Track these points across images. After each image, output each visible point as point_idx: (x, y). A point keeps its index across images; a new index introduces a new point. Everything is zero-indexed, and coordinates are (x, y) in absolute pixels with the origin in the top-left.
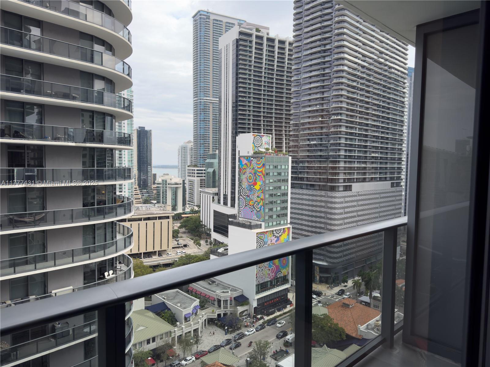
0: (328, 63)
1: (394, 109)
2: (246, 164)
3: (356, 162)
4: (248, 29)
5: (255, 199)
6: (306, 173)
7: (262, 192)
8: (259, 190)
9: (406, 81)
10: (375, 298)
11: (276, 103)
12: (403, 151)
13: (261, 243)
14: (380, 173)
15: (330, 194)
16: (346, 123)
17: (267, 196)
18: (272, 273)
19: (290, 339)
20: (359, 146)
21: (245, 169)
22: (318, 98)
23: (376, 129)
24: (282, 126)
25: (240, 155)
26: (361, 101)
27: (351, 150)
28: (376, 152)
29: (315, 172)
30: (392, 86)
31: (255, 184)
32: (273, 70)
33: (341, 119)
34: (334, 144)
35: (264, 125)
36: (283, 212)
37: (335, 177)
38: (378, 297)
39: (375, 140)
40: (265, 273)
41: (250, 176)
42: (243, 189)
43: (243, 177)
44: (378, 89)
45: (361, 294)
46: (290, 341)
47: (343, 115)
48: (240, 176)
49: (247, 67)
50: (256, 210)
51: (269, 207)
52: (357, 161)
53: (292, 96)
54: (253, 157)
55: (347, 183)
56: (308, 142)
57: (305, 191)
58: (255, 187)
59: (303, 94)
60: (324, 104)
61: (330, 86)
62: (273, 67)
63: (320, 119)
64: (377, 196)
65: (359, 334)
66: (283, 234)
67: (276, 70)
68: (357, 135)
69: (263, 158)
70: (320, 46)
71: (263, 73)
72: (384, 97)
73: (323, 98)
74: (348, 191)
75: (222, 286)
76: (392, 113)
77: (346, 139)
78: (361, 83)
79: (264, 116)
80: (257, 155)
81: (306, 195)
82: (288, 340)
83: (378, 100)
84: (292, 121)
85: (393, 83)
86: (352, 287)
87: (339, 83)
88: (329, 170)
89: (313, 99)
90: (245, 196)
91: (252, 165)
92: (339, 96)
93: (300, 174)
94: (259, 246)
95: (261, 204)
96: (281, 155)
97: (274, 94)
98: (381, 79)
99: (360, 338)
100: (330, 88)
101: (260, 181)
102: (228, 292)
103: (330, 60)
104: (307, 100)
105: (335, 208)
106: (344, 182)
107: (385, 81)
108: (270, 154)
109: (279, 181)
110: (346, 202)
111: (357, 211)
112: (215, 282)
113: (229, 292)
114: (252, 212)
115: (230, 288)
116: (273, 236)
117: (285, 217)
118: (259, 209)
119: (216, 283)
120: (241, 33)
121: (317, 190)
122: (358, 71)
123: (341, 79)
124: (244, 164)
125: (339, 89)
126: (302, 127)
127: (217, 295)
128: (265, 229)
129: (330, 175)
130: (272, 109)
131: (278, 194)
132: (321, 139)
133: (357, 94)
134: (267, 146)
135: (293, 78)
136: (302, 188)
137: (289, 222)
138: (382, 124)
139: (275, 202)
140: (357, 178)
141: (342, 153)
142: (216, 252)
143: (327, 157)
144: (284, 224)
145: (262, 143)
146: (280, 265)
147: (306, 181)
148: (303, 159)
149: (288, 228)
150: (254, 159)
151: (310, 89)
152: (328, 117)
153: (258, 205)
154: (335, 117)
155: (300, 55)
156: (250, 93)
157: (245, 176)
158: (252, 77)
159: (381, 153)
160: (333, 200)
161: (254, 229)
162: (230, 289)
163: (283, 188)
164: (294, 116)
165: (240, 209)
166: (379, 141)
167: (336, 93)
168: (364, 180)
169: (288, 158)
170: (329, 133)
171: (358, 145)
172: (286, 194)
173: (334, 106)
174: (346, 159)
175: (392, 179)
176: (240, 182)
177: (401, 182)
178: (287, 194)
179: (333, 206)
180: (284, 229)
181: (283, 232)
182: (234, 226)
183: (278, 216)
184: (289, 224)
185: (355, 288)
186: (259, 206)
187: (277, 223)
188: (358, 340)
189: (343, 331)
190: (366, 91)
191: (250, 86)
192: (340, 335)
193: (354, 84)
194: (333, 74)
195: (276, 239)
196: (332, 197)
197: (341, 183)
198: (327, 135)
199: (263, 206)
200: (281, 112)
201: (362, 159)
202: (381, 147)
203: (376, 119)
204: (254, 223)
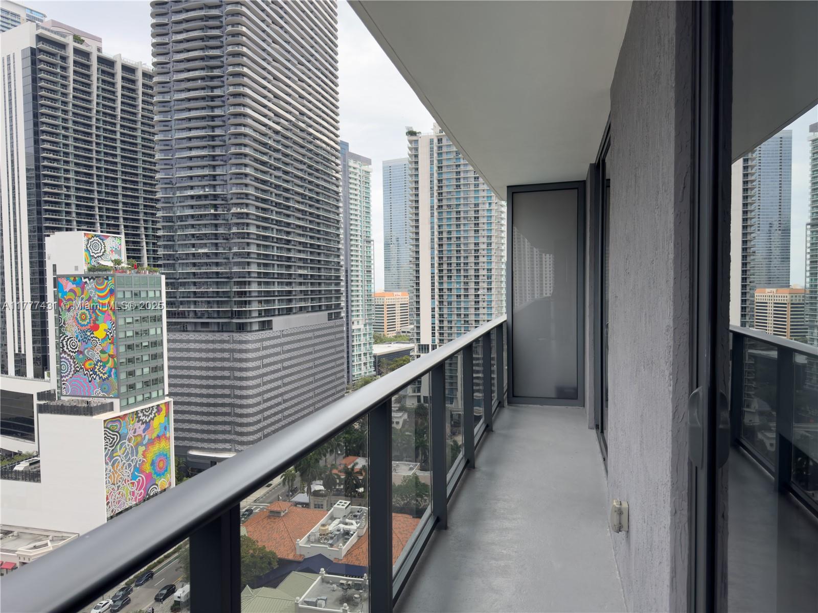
0: (220, 118)
1: (325, 202)
2: (71, 291)
3: (276, 284)
4: (56, 33)
5: (97, 357)
6: (192, 303)
7: (112, 343)
8: (104, 338)
9: (338, 161)
10: (317, 494)
11: (124, 177)
12: (342, 266)
13: (114, 439)
14: (312, 299)
15: (237, 336)
16: (256, 220)
17: (122, 349)
18: (139, 490)
19: (183, 595)
20: (280, 258)
21: (70, 300)
22: (206, 176)
23: (302, 233)
24: (138, 220)
25: (58, 273)
26: (277, 187)
27: (267, 264)
28: (304, 267)
29: (209, 302)
30: (320, 167)
31: (96, 328)
32: (114, 116)
33: (247, 214)
34: (240, 255)
35: (101, 216)
36: (154, 376)
37: (244, 309)
38: (320, 490)
39: (302, 249)
40: (125, 493)
41: (83, 314)
42: (68, 339)
43: (67, 316)
44: (301, 170)
45: (294, 491)
46: (182, 600)
47: (250, 207)
48: (60, 315)
49: (57, 105)
50: (100, 378)
51: (126, 370)
52: (278, 282)
53: (157, 168)
54: (88, 277)
55: (264, 317)
56: (194, 249)
57: (192, 336)
58: (96, 334)
59: (177, 166)
60: (218, 187)
61: (225, 158)
62: (114, 112)
63: (212, 211)
64: (310, 335)
65: (298, 553)
66: (158, 416)
67: (119, 117)
68: (275, 240)
69: (110, 278)
70: (203, 89)
71: (94, 120)
72: (310, 182)
73: (214, 176)
74: (267, 329)
75: (30, 536)
76: (323, 208)
77: (258, 245)
78: (275, 159)
79: (99, 200)
80: (96, 273)
81: (196, 341)
82: (178, 600)
83: (302, 187)
84: (160, 212)
85: (322, 163)
86: (279, 484)
87: (241, 154)
88: (234, 297)
89: (198, 176)
90: (72, 352)
91: (85, 291)
92: (241, 176)
93: (181, 306)
94: (110, 444)
95: (110, 364)
96: (145, 273)
97: (118, 160)
98: (304, 155)
99: (301, 559)
100: (225, 161)
101: (105, 322)
102: (46, 545)
103: (223, 114)
104: (186, 177)
105: (246, 360)
106: (260, 315)
107: (311, 158)
108: (123, 271)
109: (144, 319)
110: (265, 348)
111: (282, 361)
112: (11, 532)
113: (49, 544)
114: (90, 382)
115: (48, 536)
116: (138, 422)
117: (160, 385)
118: (106, 376)
119: (15, 534)
120: (40, 38)
121: (214, 331)
122: (270, 138)
123: (243, 148)
124: (67, 290)
125: (241, 164)
126: (179, 223)
127: (19, 557)
128: (121, 411)
129: (236, 306)
130: (117, 187)
131: (144, 344)
132: (216, 244)
133: (271, 175)
134: (115, 257)
135: (156, 136)
136: (187, 331)
137: (166, 392)
138: (310, 224)
139: (138, 359)
140: (279, 309)
141: (254, 269)
142: (12, 472)
143: (229, 275)
144: (158, 398)
145: (105, 251)
146: (153, 472)
147: (194, 318)
148: (185, 278)
149: (165, 403)
150: (90, 280)
151: (191, 158)
152: (226, 209)
153: (104, 366)
154: (239, 209)
155: (167, 98)
156: (66, 154)
157: (71, 313)
158: (70, 125)
159: (312, 268)
160: (244, 347)
161: (98, 413)
162: (50, 538)
163: (152, 332)
164: (164, 203)
165: (64, 378)
166: (307, 251)
167: (237, 171)
168: (289, 311)
169: (160, 278)
170: (230, 235)
171: (278, 256)
172: (157, 344)
173: (234, 190)
174: (261, 278)
175: (328, 307)
176: (61, 327)
177: (340, 312)
178: (161, 343)
179: (244, 356)
180: (158, 406)
181: (156, 412)
182: (51, 413)
183: (146, 384)
184: (167, 395)
185: (286, 483)
186: (106, 369)
187: (145, 397)
188: (299, 563)
189: (274, 554)
190: (283, 171)
191: (66, 140)
192: (270, 563)
193: (265, 158)
194: (230, 139)
195: (143, 426)
196: (241, 342)
197: (256, 317)
198: (227, 239)
199: (116, 368)
200: (136, 194)
201: (286, 279)
202: (311, 260)
203: (301, 216)
204: (95, 402)
